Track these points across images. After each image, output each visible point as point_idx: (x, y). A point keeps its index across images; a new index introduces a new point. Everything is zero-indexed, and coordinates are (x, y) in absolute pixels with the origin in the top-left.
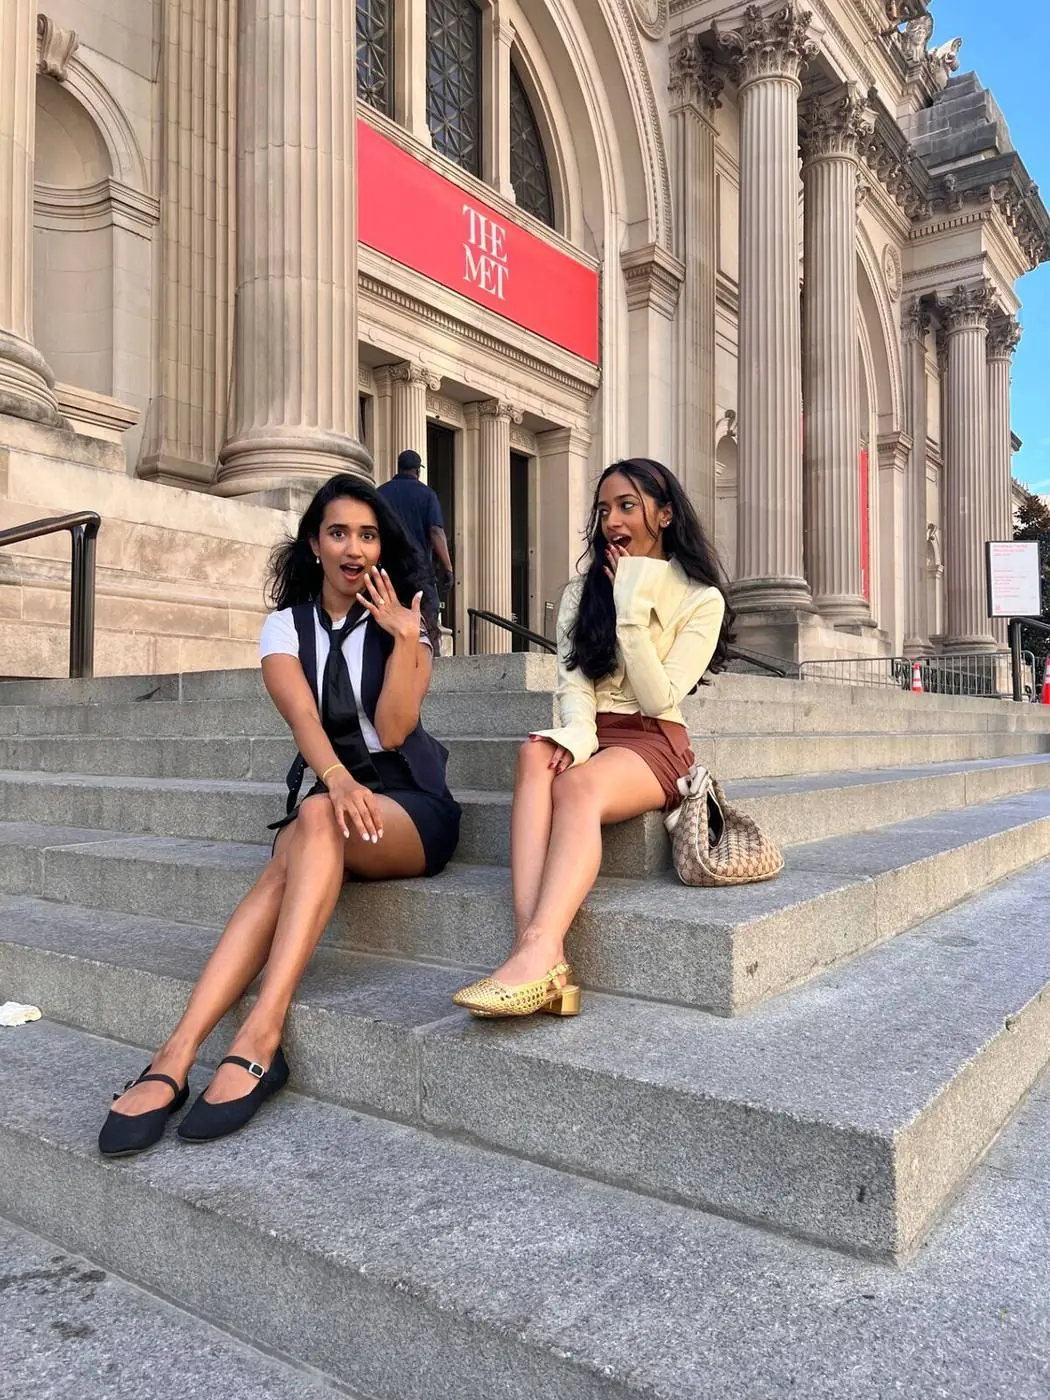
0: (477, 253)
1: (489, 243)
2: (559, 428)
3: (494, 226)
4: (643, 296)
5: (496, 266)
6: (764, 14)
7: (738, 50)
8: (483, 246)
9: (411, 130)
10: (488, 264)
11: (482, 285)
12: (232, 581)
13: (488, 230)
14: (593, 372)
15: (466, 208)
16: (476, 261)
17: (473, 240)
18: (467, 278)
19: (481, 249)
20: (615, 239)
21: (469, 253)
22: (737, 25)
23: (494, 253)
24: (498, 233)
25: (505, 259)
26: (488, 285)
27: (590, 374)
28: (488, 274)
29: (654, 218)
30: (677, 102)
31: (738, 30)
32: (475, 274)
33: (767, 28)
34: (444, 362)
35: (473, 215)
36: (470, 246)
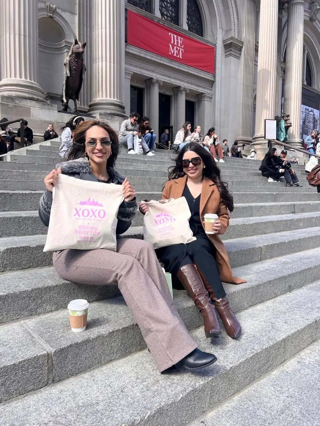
0: (173, 46)
1: (178, 43)
2: (203, 93)
3: (179, 38)
4: (229, 53)
5: (180, 49)
8: (176, 44)
9: (154, 14)
10: (177, 49)
11: (175, 55)
13: (177, 39)
14: (212, 76)
15: (170, 34)
16: (173, 48)
17: (172, 42)
18: (170, 53)
19: (175, 45)
20: (221, 37)
21: (171, 46)
23: (179, 45)
24: (181, 40)
25: (183, 47)
27: (211, 78)
28: (177, 52)
29: (234, 28)
32: (172, 52)
34: (164, 77)
35: (172, 35)
36: (171, 44)
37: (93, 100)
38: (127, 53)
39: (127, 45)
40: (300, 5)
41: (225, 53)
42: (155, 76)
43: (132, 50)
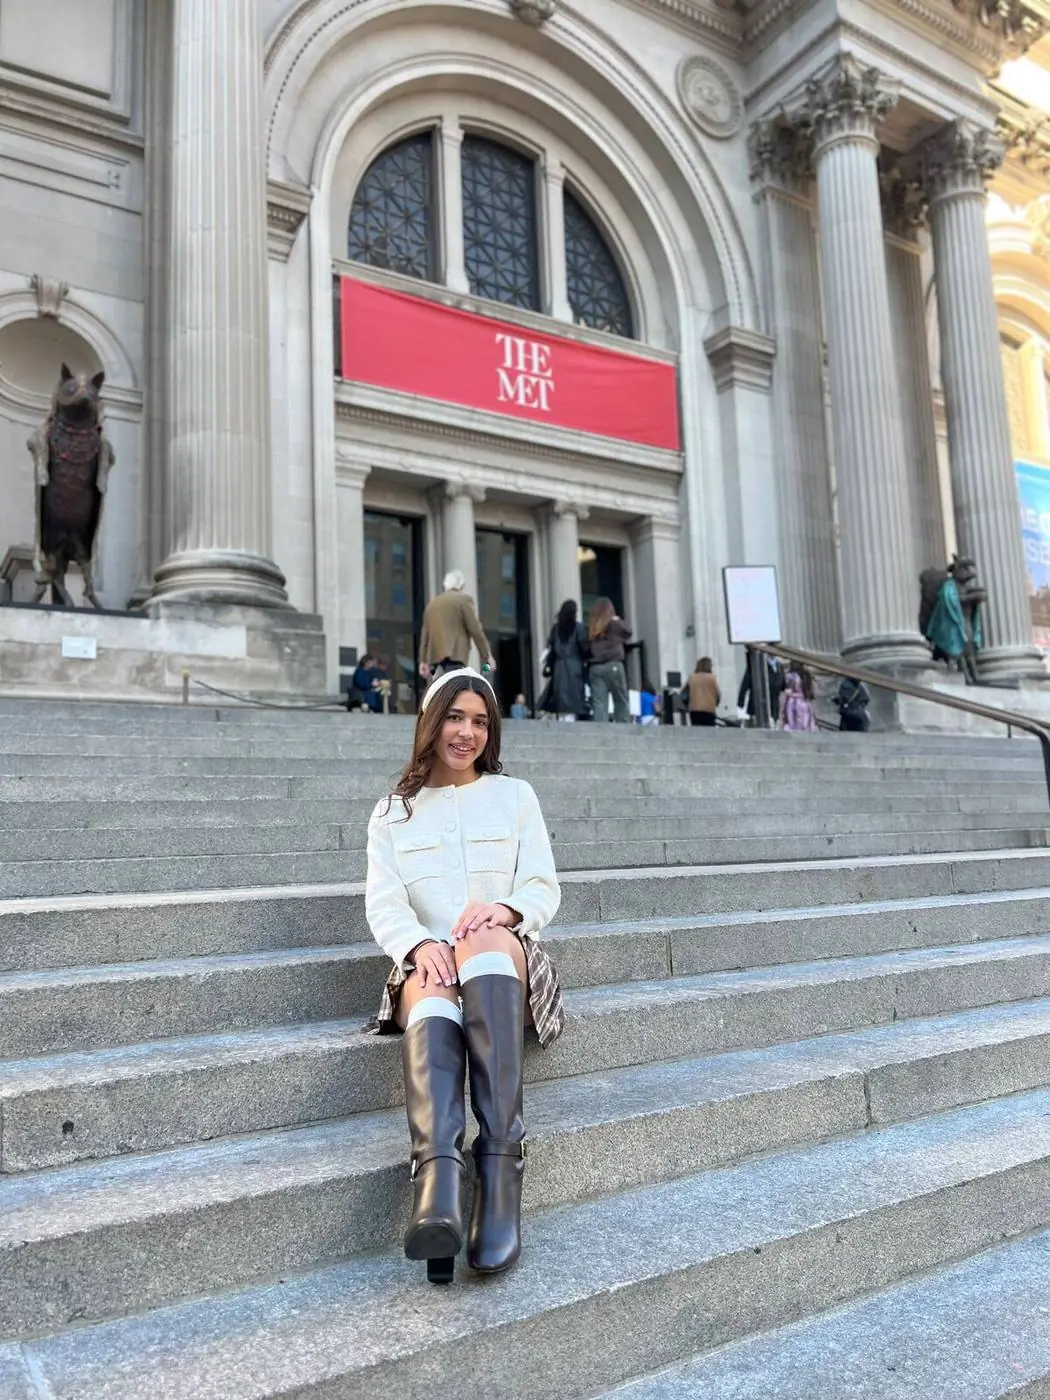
0: (513, 374)
1: (529, 363)
2: (643, 516)
3: (537, 347)
4: (727, 378)
5: (538, 382)
6: (826, 84)
7: (806, 124)
8: (521, 366)
9: (444, 285)
10: (527, 383)
11: (522, 401)
12: (95, 680)
13: (528, 350)
14: (674, 458)
15: (499, 337)
16: (513, 381)
17: (508, 363)
18: (502, 398)
19: (518, 369)
20: (694, 330)
21: (503, 376)
22: (804, 100)
23: (536, 369)
24: (541, 352)
25: (549, 373)
26: (528, 399)
27: (672, 462)
28: (529, 391)
29: (736, 300)
30: (758, 187)
31: (806, 106)
32: (511, 393)
33: (829, 96)
34: (490, 475)
35: (508, 340)
36: (506, 370)
37: (172, 556)
38: (343, 410)
39: (341, 383)
40: (970, 200)
41: (716, 378)
42: (453, 472)
43: (362, 396)
